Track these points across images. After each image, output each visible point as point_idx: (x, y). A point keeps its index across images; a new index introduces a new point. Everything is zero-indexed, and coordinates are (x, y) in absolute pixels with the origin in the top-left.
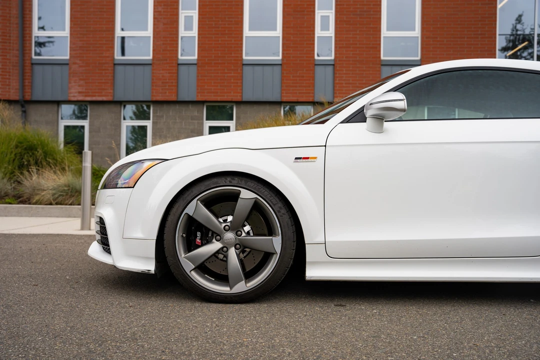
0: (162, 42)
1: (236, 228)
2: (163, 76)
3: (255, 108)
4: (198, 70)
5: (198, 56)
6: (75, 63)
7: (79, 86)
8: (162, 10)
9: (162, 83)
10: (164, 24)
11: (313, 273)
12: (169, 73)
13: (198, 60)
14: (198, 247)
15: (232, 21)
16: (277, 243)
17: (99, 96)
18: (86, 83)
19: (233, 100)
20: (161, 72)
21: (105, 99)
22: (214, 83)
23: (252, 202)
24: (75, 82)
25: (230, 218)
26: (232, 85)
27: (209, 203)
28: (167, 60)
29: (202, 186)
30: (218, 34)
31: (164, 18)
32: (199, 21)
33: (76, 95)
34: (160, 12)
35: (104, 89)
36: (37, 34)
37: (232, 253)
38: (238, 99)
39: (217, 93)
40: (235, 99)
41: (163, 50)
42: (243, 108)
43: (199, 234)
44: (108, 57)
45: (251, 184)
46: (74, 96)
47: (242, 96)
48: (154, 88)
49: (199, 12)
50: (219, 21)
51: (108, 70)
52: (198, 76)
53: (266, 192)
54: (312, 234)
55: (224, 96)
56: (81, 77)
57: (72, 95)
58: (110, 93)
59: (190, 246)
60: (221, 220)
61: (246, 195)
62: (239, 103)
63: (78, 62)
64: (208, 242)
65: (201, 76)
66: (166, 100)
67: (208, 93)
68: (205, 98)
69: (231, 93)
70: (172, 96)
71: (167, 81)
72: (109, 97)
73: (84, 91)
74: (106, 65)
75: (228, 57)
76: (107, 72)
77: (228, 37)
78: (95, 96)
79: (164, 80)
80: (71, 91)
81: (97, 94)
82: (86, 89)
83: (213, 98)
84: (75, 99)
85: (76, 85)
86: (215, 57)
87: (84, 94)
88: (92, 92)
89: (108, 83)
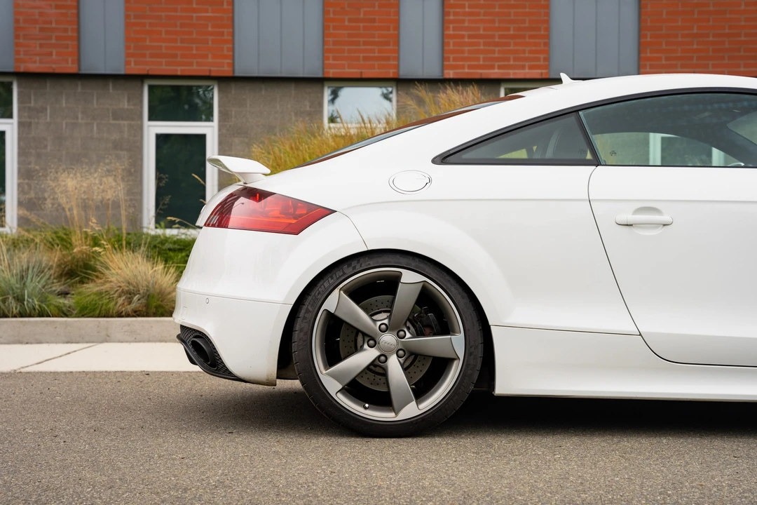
2: (41, 14)
3: (263, 92)
9: (42, 30)
12: (57, 7)
19: (213, 74)
22: (167, 32)
26: (210, 38)
38: (225, 70)
39: (175, 56)
40: (216, 71)
42: (234, 90)
47: (233, 65)
48: (21, 41)
52: (127, 17)
55: (191, 64)
62: (226, 81)
65: (136, 17)
66: (50, 71)
67: (152, 56)
68: (148, 68)
69: (206, 56)
70: (67, 61)
71: (54, 25)
79: (45, 22)
83: (164, 69)
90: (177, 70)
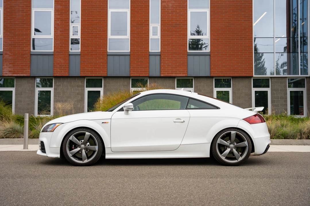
0: (59, 42)
1: (85, 144)
2: (60, 62)
3: (115, 80)
4: (81, 58)
5: (81, 50)
6: (6, 54)
7: (9, 67)
8: (60, 23)
9: (60, 66)
10: (61, 31)
11: (107, 157)
12: (64, 60)
13: (81, 52)
14: (73, 149)
15: (101, 30)
16: (97, 148)
17: (21, 73)
18: (13, 66)
20: (59, 59)
21: (25, 75)
22: (91, 66)
23: (89, 136)
24: (7, 65)
25: (83, 141)
26: (101, 67)
27: (76, 136)
28: (62, 52)
29: (74, 131)
30: (93, 37)
31: (61, 28)
32: (82, 30)
33: (7, 72)
34: (58, 24)
35: (24, 69)
37: (84, 151)
38: (105, 75)
39: (92, 71)
40: (103, 75)
41: (60, 47)
42: (107, 80)
43: (73, 146)
44: (27, 50)
45: (89, 130)
46: (6, 74)
47: (107, 73)
48: (55, 68)
49: (81, 24)
50: (93, 30)
51: (27, 58)
52: (81, 62)
53: (93, 133)
54: (107, 145)
55: (97, 73)
56: (10, 62)
57: (5, 73)
58: (28, 71)
59: (71, 149)
60: (80, 141)
61: (87, 134)
62: (106, 77)
63: (9, 53)
64: (76, 148)
65: (83, 62)
66: (62, 76)
67: (87, 71)
68: (86, 74)
69: (100, 71)
70: (66, 73)
71: (63, 64)
72: (28, 74)
73: (12, 70)
74: (25, 55)
75: (99, 51)
76: (26, 59)
77: (99, 39)
78: (19, 73)
79: (61, 64)
80: (4, 70)
81: (20, 72)
82: (13, 69)
83: (90, 75)
84: (7, 75)
85: (7, 67)
86: (91, 51)
87: (12, 72)
88: (17, 71)
89: (27, 66)
90: (93, 75)
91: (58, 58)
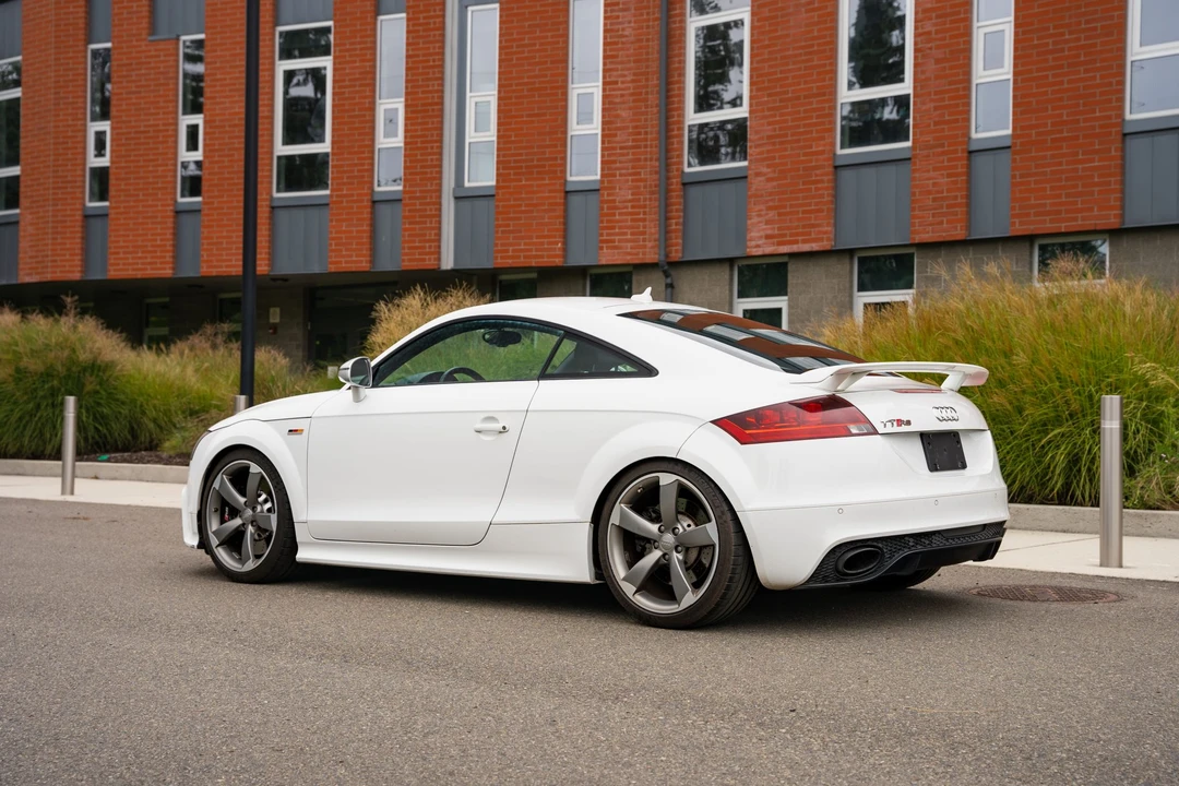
0: (932, 105)
2: (935, 184)
3: (1158, 242)
4: (1014, 161)
5: (1014, 129)
6: (758, 174)
7: (767, 223)
8: (933, 29)
9: (934, 200)
10: (938, 61)
12: (949, 176)
13: (1014, 136)
15: (1095, 29)
17: (804, 241)
18: (780, 214)
19: (1098, 228)
20: (932, 174)
21: (815, 247)
22: (1052, 188)
24: (759, 216)
26: (1096, 189)
28: (942, 145)
30: (1061, 67)
31: (938, 47)
32: (1017, 42)
33: (760, 242)
34: (929, 33)
35: (813, 226)
36: (693, 119)
38: (1113, 222)
39: (1059, 212)
40: (1102, 224)
41: (936, 124)
42: (1125, 243)
44: (823, 152)
46: (758, 246)
47: (1122, 216)
48: (917, 213)
49: (1016, 18)
50: (1063, 34)
51: (822, 181)
52: (1014, 177)
55: (1075, 219)
56: (771, 204)
57: (753, 243)
58: (826, 233)
62: (1116, 234)
63: (765, 170)
65: (1022, 176)
66: (942, 240)
67: (1036, 214)
68: (1032, 227)
69: (1091, 209)
70: (956, 228)
71: (945, 194)
72: (825, 243)
73: (776, 232)
74: (818, 172)
75: (1085, 120)
76: (819, 186)
77: (1086, 71)
78: (796, 242)
79: (938, 192)
80: (753, 234)
81: (800, 238)
82: (779, 229)
83: (1048, 226)
84: (759, 252)
85: (759, 222)
86: (1053, 124)
87: (775, 240)
88: (791, 235)
89: (822, 211)
90: (1060, 227)
91: (928, 171)
